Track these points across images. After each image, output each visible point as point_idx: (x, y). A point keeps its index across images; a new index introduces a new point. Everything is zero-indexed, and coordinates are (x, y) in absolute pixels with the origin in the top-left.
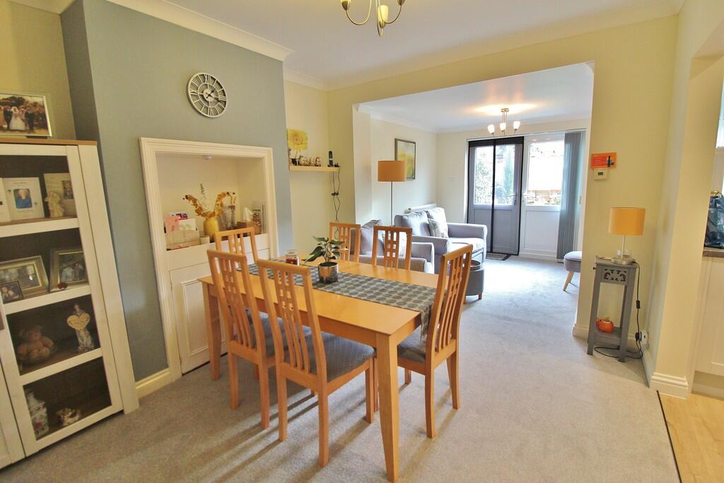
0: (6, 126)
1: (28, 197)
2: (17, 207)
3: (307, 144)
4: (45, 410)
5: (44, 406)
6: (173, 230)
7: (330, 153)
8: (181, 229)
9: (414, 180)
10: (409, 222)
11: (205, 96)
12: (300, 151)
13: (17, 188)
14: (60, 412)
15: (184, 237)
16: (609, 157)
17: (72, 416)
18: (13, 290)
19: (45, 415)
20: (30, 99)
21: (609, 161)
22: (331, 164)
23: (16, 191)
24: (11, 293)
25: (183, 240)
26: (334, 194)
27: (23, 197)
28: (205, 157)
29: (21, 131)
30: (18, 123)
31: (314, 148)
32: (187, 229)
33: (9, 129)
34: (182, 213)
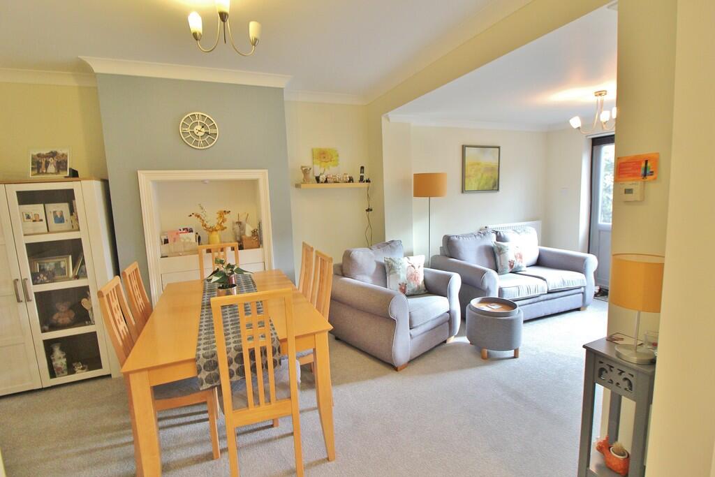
0: (45, 171)
1: (62, 216)
2: (55, 222)
3: (338, 160)
4: (65, 360)
5: (64, 357)
6: (174, 241)
7: (362, 168)
8: (182, 241)
9: (498, 193)
10: (457, 245)
11: (196, 132)
12: (329, 168)
13: (54, 210)
14: (74, 364)
15: (184, 247)
16: (646, 162)
17: (83, 369)
18: (47, 277)
19: (65, 363)
20: (60, 152)
21: (646, 168)
22: (361, 180)
23: (55, 212)
24: (45, 278)
25: (183, 250)
26: (368, 210)
27: (59, 216)
28: (203, 181)
29: (52, 173)
30: (52, 168)
31: (346, 164)
32: (187, 240)
33: (46, 173)
34: (189, 227)
